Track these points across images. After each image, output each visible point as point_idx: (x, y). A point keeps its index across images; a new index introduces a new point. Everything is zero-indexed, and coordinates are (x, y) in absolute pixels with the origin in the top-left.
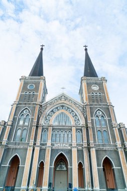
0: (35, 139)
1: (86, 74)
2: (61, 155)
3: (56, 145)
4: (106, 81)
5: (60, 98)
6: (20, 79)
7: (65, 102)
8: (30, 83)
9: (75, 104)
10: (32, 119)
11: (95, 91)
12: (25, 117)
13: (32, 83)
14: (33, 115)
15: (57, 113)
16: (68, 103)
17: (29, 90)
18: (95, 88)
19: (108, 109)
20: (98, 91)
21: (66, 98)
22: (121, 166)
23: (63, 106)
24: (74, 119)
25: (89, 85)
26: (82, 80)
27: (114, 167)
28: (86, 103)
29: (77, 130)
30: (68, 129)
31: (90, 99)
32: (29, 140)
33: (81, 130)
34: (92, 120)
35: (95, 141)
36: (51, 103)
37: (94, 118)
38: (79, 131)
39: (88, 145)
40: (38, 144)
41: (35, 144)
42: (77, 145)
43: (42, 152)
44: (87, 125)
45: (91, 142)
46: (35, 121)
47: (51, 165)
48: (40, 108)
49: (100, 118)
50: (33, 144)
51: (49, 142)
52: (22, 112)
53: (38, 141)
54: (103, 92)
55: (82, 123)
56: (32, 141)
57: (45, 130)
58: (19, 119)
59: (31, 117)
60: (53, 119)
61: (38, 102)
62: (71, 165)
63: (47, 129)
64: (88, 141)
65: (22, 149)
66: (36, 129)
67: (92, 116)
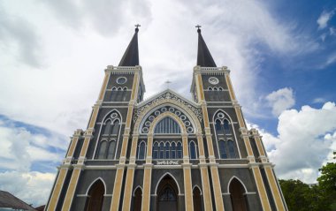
0: (128, 156)
1: (200, 63)
2: (168, 177)
3: (159, 163)
4: (229, 71)
5: (164, 95)
6: (106, 71)
7: (172, 101)
8: (120, 75)
9: (186, 103)
10: (124, 126)
11: (213, 86)
12: (112, 123)
13: (124, 75)
14: (124, 121)
15: (160, 117)
16: (176, 103)
17: (117, 85)
18: (215, 82)
19: (233, 109)
20: (217, 85)
21: (173, 96)
22: (256, 190)
23: (168, 107)
24: (184, 124)
25: (205, 77)
26: (195, 71)
27: (247, 193)
28: (202, 102)
29: (189, 140)
30: (176, 140)
31: (207, 96)
32: (118, 157)
33: (196, 140)
34: (211, 126)
35: (216, 156)
36: (150, 103)
37: (214, 123)
38: (193, 141)
39: (208, 161)
40: (132, 163)
41: (127, 162)
42: (190, 162)
43: (139, 174)
44: (204, 133)
45: (212, 157)
46: (128, 128)
47: (152, 192)
48: (135, 111)
49: (222, 123)
50: (124, 164)
51: (149, 158)
52: (109, 116)
53: (133, 158)
54: (226, 88)
55: (197, 130)
56: (123, 158)
57: (142, 142)
58: (104, 127)
59: (121, 123)
60: (153, 125)
61: (133, 102)
62: (183, 192)
63: (146, 140)
64: (207, 155)
65: (109, 170)
66: (130, 140)
67: (210, 120)
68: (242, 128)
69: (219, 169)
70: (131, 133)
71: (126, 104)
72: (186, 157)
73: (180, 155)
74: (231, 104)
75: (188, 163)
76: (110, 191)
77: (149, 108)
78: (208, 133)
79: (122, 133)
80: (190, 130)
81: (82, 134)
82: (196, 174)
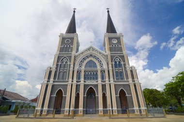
0: (73, 78)
1: (108, 31)
2: (91, 88)
3: (87, 82)
4: (123, 36)
5: (89, 49)
6: (59, 36)
7: (93, 52)
8: (67, 38)
9: (100, 53)
10: (70, 65)
11: (114, 44)
12: (64, 63)
13: (69, 38)
14: (70, 62)
15: (88, 60)
16: (95, 53)
17: (66, 44)
18: (115, 42)
19: (123, 56)
20: (116, 43)
21: (93, 49)
22: (131, 94)
23: (91, 55)
24: (99, 64)
25: (110, 39)
26: (105, 36)
27: (127, 95)
28: (108, 52)
29: (101, 71)
30: (95, 71)
31: (111, 49)
32: (68, 79)
33: (104, 71)
34: (112, 64)
35: (114, 79)
36: (82, 53)
37: (113, 63)
38: (103, 72)
39: (109, 81)
40: (75, 82)
41: (72, 82)
42: (102, 81)
43: (78, 87)
44: (108, 68)
45: (112, 79)
46: (72, 66)
47: (84, 95)
48: (75, 57)
49: (118, 63)
50: (71, 82)
51: (82, 79)
52: (63, 59)
53: (75, 79)
54: (121, 45)
55: (105, 67)
56: (70, 79)
57: (79, 72)
58: (61, 65)
59: (68, 63)
60: (84, 64)
61: (74, 53)
62: (98, 94)
63: (81, 71)
64: (109, 78)
65: (64, 85)
66: (73, 71)
67: (112, 62)
68: (127, 66)
69: (115, 85)
70: (74, 68)
71: (71, 54)
72: (100, 79)
73: (97, 78)
74: (123, 53)
75: (100, 82)
76: (66, 94)
77: (82, 56)
78: (110, 68)
79: (70, 68)
80: (102, 66)
81: (51, 68)
82: (104, 87)
